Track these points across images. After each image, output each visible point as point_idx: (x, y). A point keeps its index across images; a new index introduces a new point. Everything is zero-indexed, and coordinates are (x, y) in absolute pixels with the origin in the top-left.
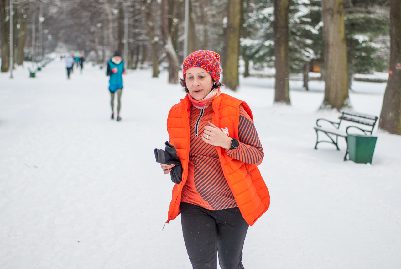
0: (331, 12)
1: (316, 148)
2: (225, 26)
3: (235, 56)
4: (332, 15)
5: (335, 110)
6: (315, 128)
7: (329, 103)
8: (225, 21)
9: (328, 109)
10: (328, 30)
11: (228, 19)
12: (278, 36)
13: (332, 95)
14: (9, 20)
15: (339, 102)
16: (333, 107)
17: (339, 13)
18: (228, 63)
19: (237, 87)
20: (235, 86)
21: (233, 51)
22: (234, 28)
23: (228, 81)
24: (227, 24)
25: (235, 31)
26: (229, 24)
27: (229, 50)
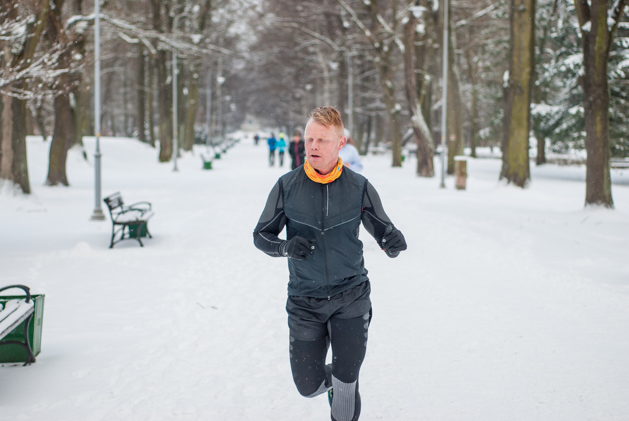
2: (506, 85)
3: (523, 132)
8: (506, 76)
11: (510, 74)
12: (591, 99)
14: (171, 84)
18: (511, 143)
19: (527, 181)
20: (524, 179)
21: (519, 124)
22: (520, 88)
23: (511, 171)
24: (509, 81)
25: (522, 92)
26: (512, 82)
27: (514, 123)
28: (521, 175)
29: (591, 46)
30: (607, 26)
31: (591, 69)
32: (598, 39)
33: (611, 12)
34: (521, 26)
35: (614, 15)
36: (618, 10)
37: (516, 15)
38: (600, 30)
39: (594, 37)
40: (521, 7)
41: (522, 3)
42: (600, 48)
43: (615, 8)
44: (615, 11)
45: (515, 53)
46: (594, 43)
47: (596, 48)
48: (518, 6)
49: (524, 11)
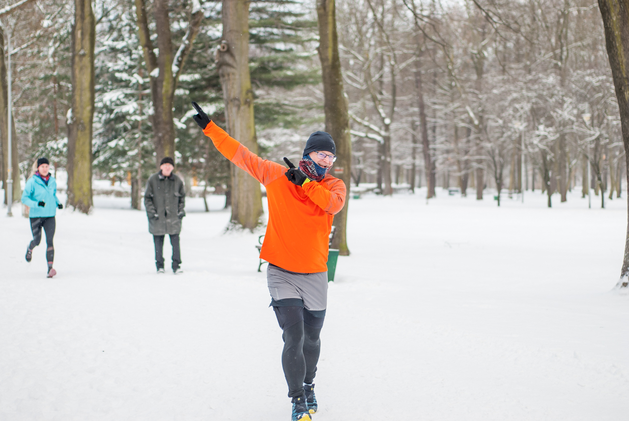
0: (236, 102)
1: (259, 271)
2: (70, 121)
4: (239, 107)
5: (247, 230)
6: (257, 247)
7: (240, 223)
8: (69, 114)
9: (238, 230)
10: (234, 126)
11: (73, 111)
12: (160, 135)
13: (242, 212)
15: (252, 220)
16: (244, 227)
17: (247, 103)
18: (76, 174)
19: (91, 207)
20: (89, 207)
21: (83, 156)
22: (82, 124)
23: (76, 200)
24: (72, 118)
25: (84, 128)
26: (74, 119)
27: (77, 156)
28: (85, 203)
29: (159, 89)
30: (172, 73)
31: (160, 109)
32: (165, 83)
33: (175, 61)
34: (81, 69)
35: (177, 63)
36: (180, 59)
37: (77, 59)
38: (167, 76)
39: (162, 81)
40: (82, 52)
41: (82, 48)
42: (167, 91)
43: (178, 57)
44: (178, 61)
45: (77, 92)
46: (162, 87)
47: (164, 91)
48: (80, 51)
49: (84, 55)
